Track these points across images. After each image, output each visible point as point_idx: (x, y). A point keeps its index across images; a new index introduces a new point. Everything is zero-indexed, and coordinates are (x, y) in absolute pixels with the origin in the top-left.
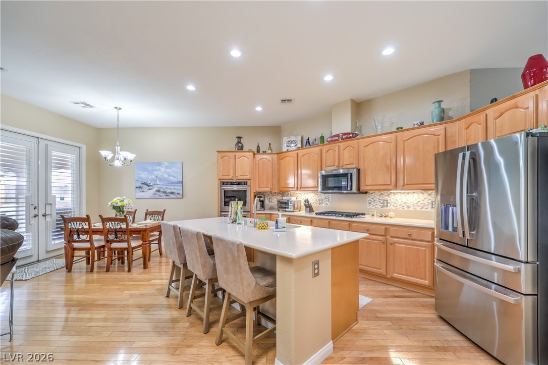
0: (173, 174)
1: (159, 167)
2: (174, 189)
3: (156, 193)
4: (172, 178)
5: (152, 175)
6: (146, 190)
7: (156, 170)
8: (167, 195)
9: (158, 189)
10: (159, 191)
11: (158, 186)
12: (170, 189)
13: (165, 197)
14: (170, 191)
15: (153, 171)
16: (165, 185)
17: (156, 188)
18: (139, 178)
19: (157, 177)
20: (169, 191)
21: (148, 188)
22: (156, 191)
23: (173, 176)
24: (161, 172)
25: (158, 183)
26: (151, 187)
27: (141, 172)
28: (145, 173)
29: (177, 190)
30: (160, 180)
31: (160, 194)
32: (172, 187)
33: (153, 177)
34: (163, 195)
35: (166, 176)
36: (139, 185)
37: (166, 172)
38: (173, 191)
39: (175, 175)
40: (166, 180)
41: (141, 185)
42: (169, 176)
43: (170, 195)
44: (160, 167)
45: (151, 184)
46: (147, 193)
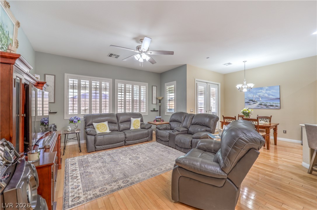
0: (272, 94)
1: (261, 90)
2: (273, 103)
3: (259, 105)
4: (271, 96)
5: (256, 95)
6: (252, 104)
7: (259, 92)
8: (267, 107)
9: (260, 103)
10: (261, 104)
11: (261, 101)
12: (270, 103)
13: (265, 108)
14: (269, 104)
15: (256, 93)
16: (265, 101)
17: (259, 103)
18: (248, 97)
19: (259, 96)
20: (268, 104)
21: (253, 102)
22: (259, 104)
23: (272, 95)
24: (263, 93)
25: (261, 99)
26: (255, 102)
27: (249, 94)
28: (251, 94)
29: (276, 103)
30: (262, 98)
31: (262, 106)
32: (271, 102)
33: (257, 96)
34: (265, 107)
35: (266, 95)
36: (247, 101)
37: (266, 93)
38: (272, 104)
39: (273, 94)
40: (266, 97)
41: (249, 101)
42: (269, 95)
43: (270, 107)
44: (262, 90)
45: (255, 100)
46: (252, 105)
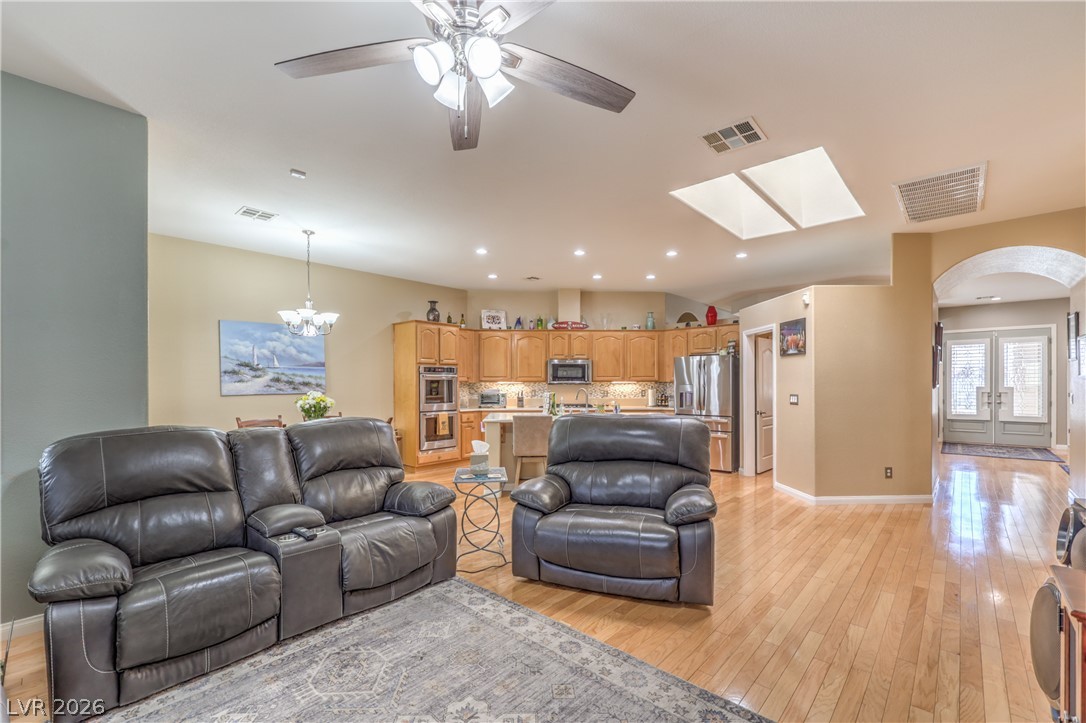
0: (306, 349)
1: (277, 334)
2: (310, 376)
3: (272, 384)
4: (304, 356)
5: (263, 347)
6: (249, 377)
7: (272, 340)
8: (294, 389)
9: (276, 376)
10: (277, 380)
11: (277, 370)
12: (302, 376)
13: (290, 391)
14: (301, 380)
15: (264, 340)
16: (290, 369)
17: (271, 375)
18: (235, 353)
19: (273, 352)
20: (298, 380)
21: (253, 373)
22: (272, 380)
23: (308, 353)
24: (283, 343)
25: (276, 363)
26: (259, 373)
27: (237, 340)
28: (247, 343)
29: (316, 378)
30: (280, 359)
31: (280, 385)
32: (306, 374)
33: (265, 351)
34: (288, 389)
35: (293, 351)
36: (230, 366)
37: (292, 344)
38: (307, 380)
39: (310, 350)
40: (291, 359)
41: (236, 368)
42: (299, 352)
43: (301, 387)
44: (280, 333)
45: (260, 366)
46: (249, 384)
